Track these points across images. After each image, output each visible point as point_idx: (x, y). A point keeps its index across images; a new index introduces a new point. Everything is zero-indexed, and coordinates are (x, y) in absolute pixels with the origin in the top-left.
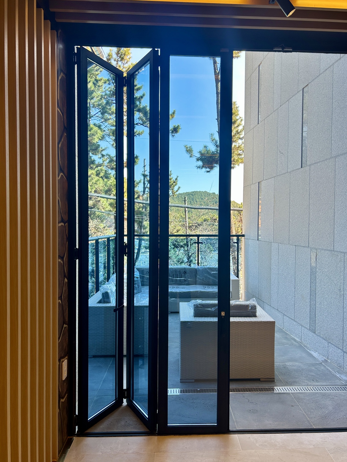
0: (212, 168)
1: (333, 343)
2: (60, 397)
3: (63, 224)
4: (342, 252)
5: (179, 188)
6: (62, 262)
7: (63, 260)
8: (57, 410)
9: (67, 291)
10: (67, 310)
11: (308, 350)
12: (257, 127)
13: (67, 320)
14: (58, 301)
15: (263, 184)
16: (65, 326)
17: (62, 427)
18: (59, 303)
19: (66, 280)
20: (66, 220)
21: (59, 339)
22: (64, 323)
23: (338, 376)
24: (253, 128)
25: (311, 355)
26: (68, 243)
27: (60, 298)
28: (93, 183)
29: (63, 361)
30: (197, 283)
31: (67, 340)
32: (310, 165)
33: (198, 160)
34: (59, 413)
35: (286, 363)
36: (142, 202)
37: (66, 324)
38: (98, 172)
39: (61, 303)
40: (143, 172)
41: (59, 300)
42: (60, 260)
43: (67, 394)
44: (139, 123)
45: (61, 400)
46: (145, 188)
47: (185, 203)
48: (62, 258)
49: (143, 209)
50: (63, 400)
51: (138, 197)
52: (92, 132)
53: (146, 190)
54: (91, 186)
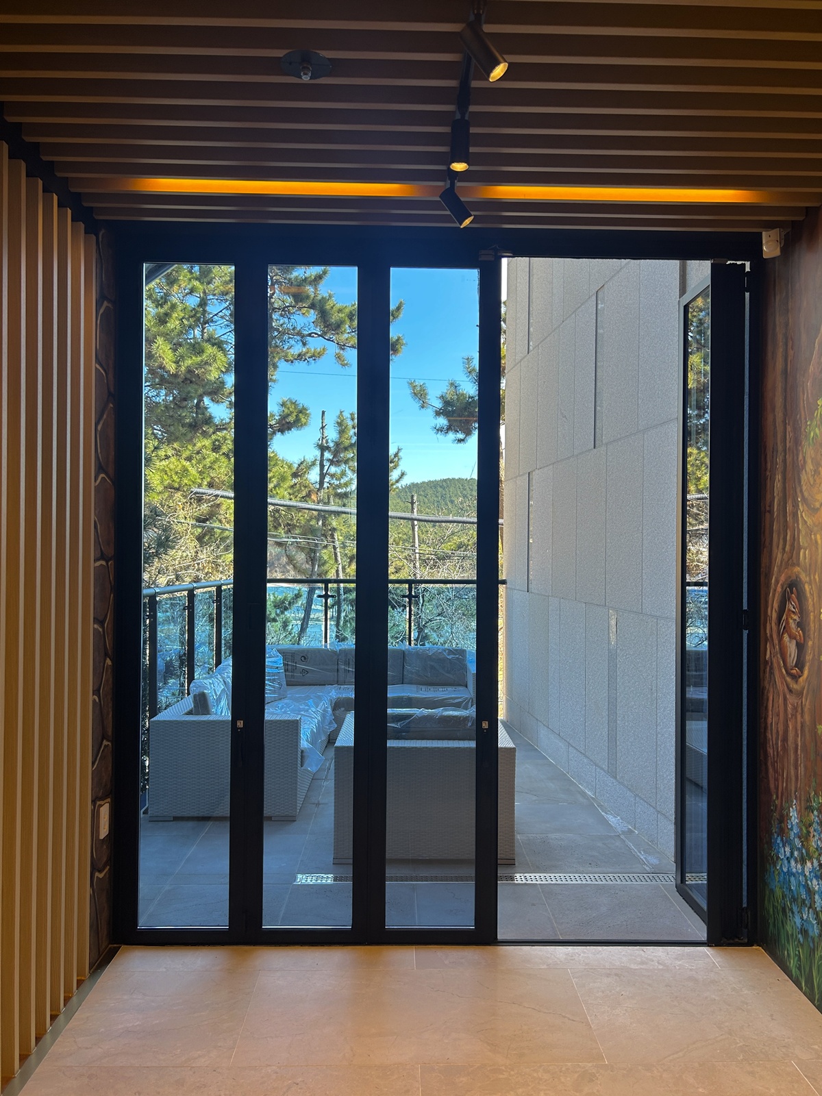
0: (467, 433)
1: (643, 797)
2: (94, 868)
3: (104, 563)
4: (653, 616)
5: (403, 474)
6: (101, 630)
7: (103, 627)
8: (88, 891)
9: (110, 682)
10: (111, 715)
11: (603, 813)
12: (525, 359)
13: (110, 733)
14: (91, 697)
15: (535, 476)
16: (105, 743)
17: (97, 922)
18: (94, 701)
19: (109, 662)
20: (110, 556)
21: (93, 763)
22: (103, 738)
23: (642, 857)
24: (520, 362)
25: (605, 822)
26: (114, 596)
27: (96, 692)
28: (205, 465)
29: (101, 806)
30: (405, 680)
31: (110, 768)
32: (607, 444)
33: (438, 413)
34: (92, 897)
35: (549, 835)
36: (318, 507)
37: (108, 740)
38: (217, 443)
39: (97, 700)
40: (319, 440)
41: (93, 695)
42: (96, 626)
43: (108, 867)
44: (316, 334)
45: (97, 874)
46: (322, 476)
47: (413, 509)
48: (101, 623)
49: (318, 520)
50: (101, 876)
51: (309, 495)
52: (204, 357)
53: (327, 479)
54: (201, 473)
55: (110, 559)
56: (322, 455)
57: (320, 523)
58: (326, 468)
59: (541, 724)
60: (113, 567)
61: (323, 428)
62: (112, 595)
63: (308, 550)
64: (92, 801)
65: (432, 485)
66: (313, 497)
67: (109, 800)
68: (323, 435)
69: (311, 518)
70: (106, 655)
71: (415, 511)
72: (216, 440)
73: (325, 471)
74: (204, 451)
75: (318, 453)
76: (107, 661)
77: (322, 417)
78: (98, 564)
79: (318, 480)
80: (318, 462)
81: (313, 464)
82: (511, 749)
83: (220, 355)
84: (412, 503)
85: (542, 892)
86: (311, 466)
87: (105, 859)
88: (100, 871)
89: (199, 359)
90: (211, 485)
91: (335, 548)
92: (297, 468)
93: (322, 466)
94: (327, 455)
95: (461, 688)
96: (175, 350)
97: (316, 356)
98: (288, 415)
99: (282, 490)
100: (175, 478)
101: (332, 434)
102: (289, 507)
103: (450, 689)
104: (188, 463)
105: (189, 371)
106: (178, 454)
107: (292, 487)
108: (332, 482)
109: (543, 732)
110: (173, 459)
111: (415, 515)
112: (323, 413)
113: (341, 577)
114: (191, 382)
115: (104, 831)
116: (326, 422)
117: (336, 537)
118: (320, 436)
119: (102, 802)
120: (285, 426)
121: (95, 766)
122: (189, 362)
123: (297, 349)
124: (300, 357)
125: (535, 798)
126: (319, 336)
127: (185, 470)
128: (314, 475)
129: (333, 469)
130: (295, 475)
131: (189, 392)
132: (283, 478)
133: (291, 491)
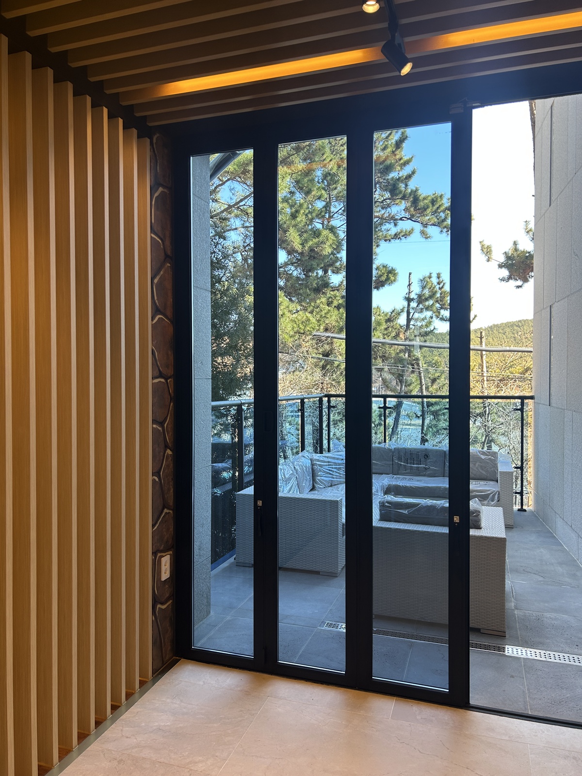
0: (526, 280)
2: (156, 601)
3: (163, 380)
6: (160, 428)
7: (162, 426)
8: (150, 617)
9: (171, 466)
12: (548, 211)
13: (170, 504)
14: (151, 478)
15: (555, 308)
16: (166, 511)
17: (160, 639)
18: (154, 481)
19: (169, 452)
20: (169, 375)
21: (153, 526)
22: (164, 507)
24: (544, 214)
27: (156, 473)
28: (321, 316)
29: (162, 557)
30: (446, 474)
31: (171, 529)
33: (501, 266)
34: (155, 622)
35: (545, 614)
36: (405, 343)
37: (169, 509)
38: (330, 300)
39: (157, 480)
40: (407, 294)
41: (153, 476)
42: (155, 426)
43: (171, 601)
44: (405, 218)
45: (159, 606)
46: (409, 320)
47: (481, 342)
48: (161, 424)
49: (405, 353)
50: (164, 607)
51: (397, 335)
52: (321, 239)
53: (412, 323)
54: (319, 321)
55: (170, 378)
56: (409, 305)
57: (407, 355)
58: (411, 314)
59: (558, 516)
60: (172, 383)
61: (409, 285)
62: (172, 404)
63: (397, 375)
64: (153, 553)
65: (509, 325)
66: (401, 336)
67: (171, 552)
68: (410, 290)
69: (400, 351)
70: (166, 447)
71: (484, 344)
72: (330, 298)
73: (410, 317)
74: (321, 305)
75: (405, 303)
76: (167, 452)
77: (409, 277)
78: (156, 381)
79: (405, 324)
80: (406, 310)
81: (402, 311)
82: (501, 539)
83: (331, 236)
84: (481, 338)
85: (524, 666)
86: (400, 312)
87: (167, 595)
88: (162, 604)
89: (317, 240)
90: (326, 330)
91: (420, 373)
92: (390, 315)
93: (408, 313)
94: (413, 304)
95: (492, 483)
96: (300, 236)
97: (407, 234)
98: (381, 276)
99: (377, 332)
100: (301, 326)
101: (416, 289)
102: (383, 344)
103: (482, 483)
104: (310, 315)
105: (311, 250)
106: (305, 309)
107: (386, 329)
108: (416, 324)
109: (559, 523)
110: (300, 313)
111: (484, 347)
112: (410, 274)
113: (425, 393)
114: (314, 258)
115: (165, 574)
116: (412, 281)
117: (421, 365)
118: (407, 291)
119: (164, 554)
120: (381, 284)
121: (156, 528)
122: (310, 243)
123: (393, 231)
124: (396, 236)
125: (541, 579)
126: (408, 219)
127: (308, 320)
128: (402, 320)
129: (416, 315)
130: (389, 320)
131: (312, 265)
132: (379, 324)
133: (385, 332)
